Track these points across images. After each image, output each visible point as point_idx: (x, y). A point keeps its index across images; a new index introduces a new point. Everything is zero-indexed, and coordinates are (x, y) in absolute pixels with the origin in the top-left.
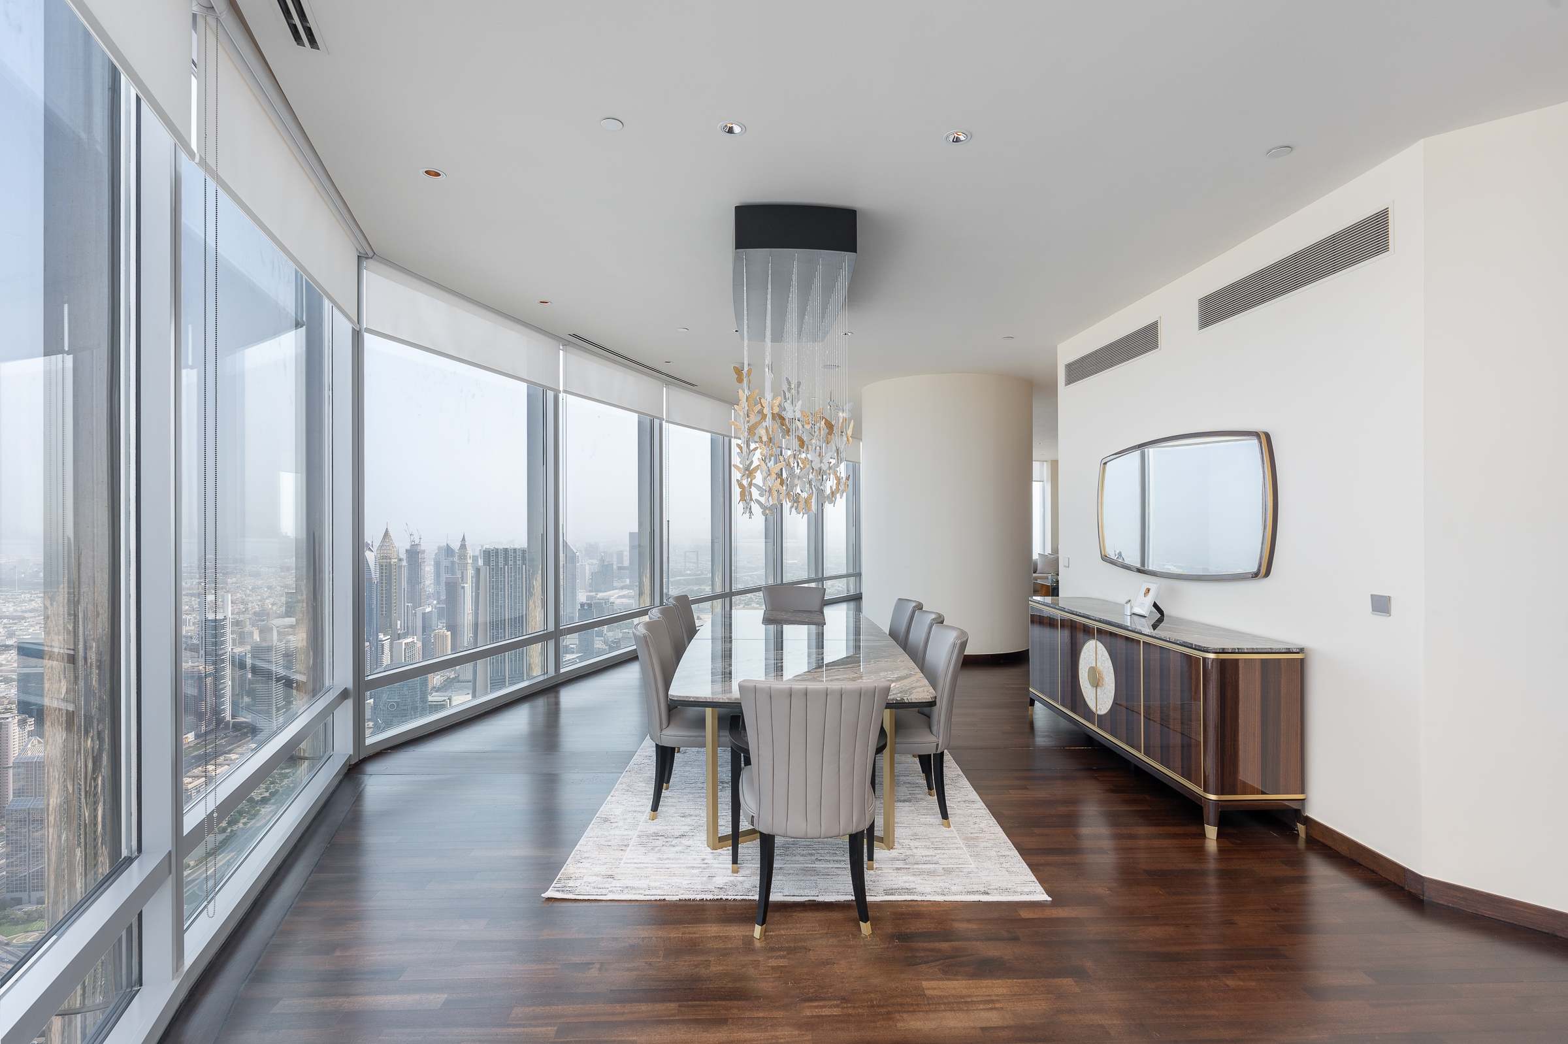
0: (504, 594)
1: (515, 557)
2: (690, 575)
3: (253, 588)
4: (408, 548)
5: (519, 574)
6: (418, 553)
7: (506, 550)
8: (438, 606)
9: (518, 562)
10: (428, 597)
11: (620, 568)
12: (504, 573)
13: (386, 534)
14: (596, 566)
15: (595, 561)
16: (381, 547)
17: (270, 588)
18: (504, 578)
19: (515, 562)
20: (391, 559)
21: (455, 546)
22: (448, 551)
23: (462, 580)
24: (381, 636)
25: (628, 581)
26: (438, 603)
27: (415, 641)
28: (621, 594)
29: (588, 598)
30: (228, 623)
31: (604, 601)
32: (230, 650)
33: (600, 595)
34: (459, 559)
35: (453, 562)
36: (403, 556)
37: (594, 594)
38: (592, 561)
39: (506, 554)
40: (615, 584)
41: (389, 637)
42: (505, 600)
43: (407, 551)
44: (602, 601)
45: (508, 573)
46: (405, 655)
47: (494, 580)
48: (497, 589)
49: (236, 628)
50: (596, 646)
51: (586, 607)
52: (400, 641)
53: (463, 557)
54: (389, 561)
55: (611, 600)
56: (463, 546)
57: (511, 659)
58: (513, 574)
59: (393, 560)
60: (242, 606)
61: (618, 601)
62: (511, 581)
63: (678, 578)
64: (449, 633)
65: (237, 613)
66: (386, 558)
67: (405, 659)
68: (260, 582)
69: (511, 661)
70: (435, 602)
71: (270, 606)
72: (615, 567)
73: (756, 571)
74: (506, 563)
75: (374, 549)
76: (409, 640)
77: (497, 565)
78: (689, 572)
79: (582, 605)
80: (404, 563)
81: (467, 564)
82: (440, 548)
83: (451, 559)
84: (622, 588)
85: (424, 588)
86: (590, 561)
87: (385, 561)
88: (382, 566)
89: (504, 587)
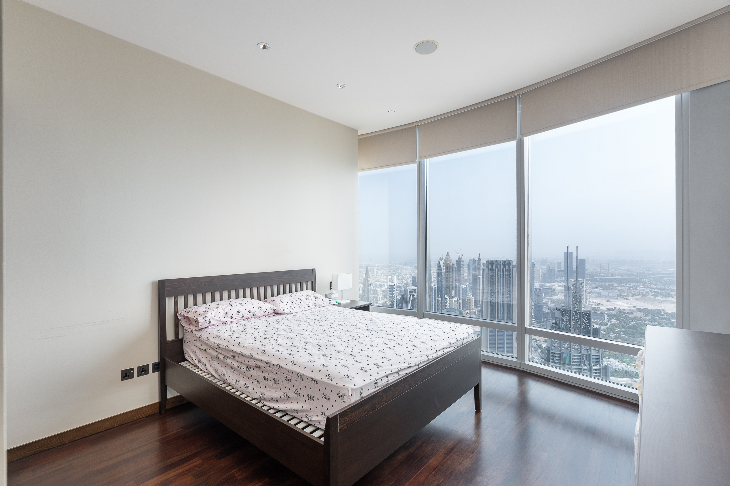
0: (495, 282)
1: (500, 264)
2: (603, 276)
3: (405, 274)
4: (457, 260)
5: (502, 273)
6: (461, 262)
7: (496, 261)
8: (469, 285)
9: (502, 267)
10: (466, 281)
11: (559, 271)
12: (495, 272)
13: (448, 253)
14: (546, 270)
15: (545, 267)
16: (446, 260)
17: (410, 274)
18: (495, 274)
19: (500, 267)
20: (449, 264)
21: (476, 259)
22: (473, 261)
23: (479, 274)
24: (446, 296)
25: (564, 278)
26: (469, 284)
27: (458, 300)
28: (559, 285)
29: (540, 286)
30: (395, 286)
31: (549, 288)
32: (396, 297)
33: (547, 285)
34: (477, 265)
35: (475, 266)
36: (455, 263)
37: (544, 284)
38: (544, 267)
39: (496, 263)
40: (556, 280)
41: (449, 297)
42: (495, 285)
43: (457, 261)
44: (548, 288)
45: (497, 272)
46: (454, 305)
47: (491, 275)
48: (492, 279)
49: (399, 289)
50: (543, 311)
51: (538, 290)
52: (452, 299)
53: (479, 264)
54: (449, 265)
55: (554, 288)
56: (479, 259)
57: (499, 312)
58: (499, 272)
59: (450, 265)
60: (401, 281)
61: (557, 288)
62: (499, 276)
63: (596, 278)
64: (473, 297)
65: (400, 283)
66: (447, 264)
67: (454, 307)
68: (407, 272)
69: (499, 313)
70: (468, 283)
71: (410, 281)
72: (556, 270)
73: (652, 276)
74: (496, 267)
75: (443, 260)
76: (456, 299)
77: (492, 268)
78: (603, 275)
79: (536, 289)
80: (456, 266)
81: (481, 267)
82: (470, 260)
83: (474, 265)
84: (560, 282)
85: (463, 277)
86: (543, 267)
87: (447, 265)
88: (446, 267)
89: (495, 278)
